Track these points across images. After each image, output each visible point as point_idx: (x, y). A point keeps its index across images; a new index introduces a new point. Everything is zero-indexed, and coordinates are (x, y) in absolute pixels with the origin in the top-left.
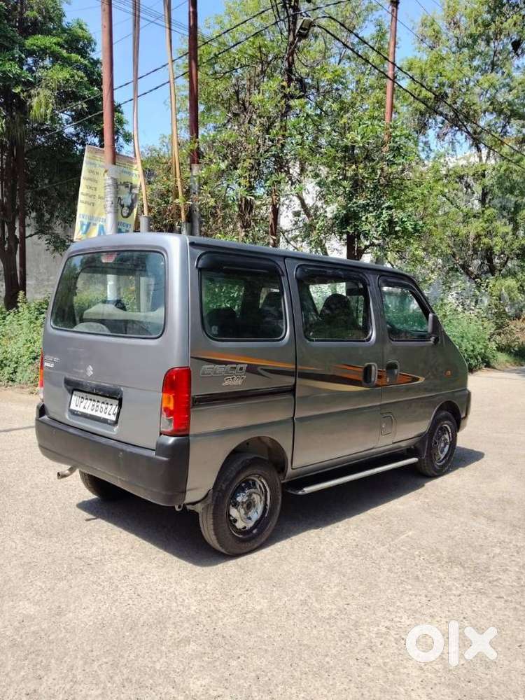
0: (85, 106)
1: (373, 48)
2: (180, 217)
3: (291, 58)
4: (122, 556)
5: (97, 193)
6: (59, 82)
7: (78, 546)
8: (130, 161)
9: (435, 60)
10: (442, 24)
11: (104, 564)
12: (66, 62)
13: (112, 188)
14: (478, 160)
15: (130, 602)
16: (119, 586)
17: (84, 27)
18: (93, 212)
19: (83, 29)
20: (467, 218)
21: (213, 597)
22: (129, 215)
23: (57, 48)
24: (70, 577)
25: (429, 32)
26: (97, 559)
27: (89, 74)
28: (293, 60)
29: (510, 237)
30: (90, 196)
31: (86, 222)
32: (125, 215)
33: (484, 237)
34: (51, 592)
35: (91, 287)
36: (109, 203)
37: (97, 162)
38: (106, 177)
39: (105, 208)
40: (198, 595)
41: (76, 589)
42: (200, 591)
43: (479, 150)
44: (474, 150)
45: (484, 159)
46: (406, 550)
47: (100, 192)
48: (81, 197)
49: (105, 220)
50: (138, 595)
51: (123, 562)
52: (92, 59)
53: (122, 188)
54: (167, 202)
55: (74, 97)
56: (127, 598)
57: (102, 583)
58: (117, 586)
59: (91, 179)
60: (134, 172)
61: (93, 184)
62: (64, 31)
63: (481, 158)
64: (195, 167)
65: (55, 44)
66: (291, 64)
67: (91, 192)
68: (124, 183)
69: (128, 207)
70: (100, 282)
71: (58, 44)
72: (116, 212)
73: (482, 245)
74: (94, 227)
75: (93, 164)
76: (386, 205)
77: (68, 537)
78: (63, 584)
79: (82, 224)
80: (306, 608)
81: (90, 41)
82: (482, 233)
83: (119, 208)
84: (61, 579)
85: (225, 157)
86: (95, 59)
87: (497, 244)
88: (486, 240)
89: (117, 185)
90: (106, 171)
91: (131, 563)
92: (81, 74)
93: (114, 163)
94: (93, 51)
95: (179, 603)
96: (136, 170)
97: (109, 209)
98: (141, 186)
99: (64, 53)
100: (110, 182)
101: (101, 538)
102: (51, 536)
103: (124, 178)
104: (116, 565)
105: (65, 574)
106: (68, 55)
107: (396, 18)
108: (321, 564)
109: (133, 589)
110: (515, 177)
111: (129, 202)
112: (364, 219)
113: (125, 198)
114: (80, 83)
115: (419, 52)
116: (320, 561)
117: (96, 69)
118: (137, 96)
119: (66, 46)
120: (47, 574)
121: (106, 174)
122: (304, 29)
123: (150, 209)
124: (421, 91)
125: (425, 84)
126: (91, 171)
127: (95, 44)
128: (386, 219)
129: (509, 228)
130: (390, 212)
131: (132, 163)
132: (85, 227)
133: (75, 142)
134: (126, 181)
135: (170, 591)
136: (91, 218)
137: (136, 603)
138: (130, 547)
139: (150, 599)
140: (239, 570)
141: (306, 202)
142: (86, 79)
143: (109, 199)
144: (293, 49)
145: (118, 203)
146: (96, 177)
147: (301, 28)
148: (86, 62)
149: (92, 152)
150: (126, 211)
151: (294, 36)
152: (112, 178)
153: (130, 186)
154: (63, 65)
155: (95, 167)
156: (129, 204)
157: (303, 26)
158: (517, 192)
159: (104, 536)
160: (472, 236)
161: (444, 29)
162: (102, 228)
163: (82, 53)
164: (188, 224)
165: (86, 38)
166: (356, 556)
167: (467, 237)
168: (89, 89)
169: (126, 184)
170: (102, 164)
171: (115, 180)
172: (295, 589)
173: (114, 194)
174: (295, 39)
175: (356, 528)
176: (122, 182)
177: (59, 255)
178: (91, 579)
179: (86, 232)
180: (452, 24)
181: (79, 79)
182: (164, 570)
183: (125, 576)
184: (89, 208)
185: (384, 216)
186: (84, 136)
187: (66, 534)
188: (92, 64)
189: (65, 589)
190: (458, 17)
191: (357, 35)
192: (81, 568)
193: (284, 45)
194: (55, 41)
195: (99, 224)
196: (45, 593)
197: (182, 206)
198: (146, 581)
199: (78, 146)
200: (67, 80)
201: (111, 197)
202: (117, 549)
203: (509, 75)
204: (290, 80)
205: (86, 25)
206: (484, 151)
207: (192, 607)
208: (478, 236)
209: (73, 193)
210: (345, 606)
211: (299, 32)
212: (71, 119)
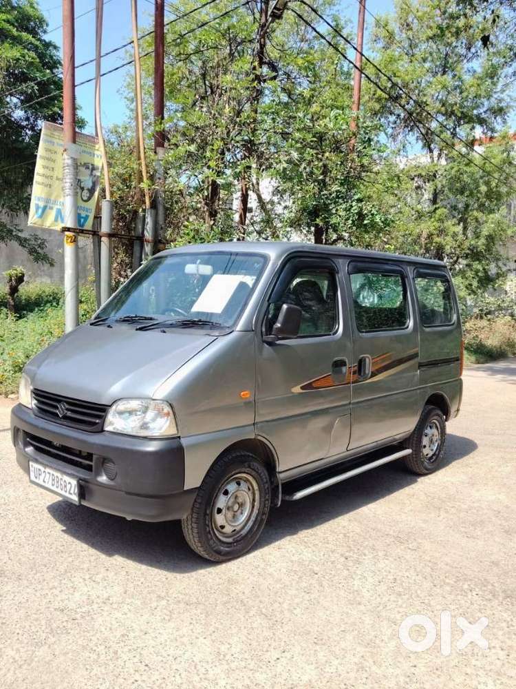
0: (36, 87)
1: (330, 44)
2: (144, 202)
3: (262, 40)
4: (115, 606)
5: (55, 174)
6: (9, 61)
7: (56, 592)
8: (92, 140)
9: (389, 60)
10: (394, 26)
11: (92, 618)
12: (16, 41)
13: (72, 168)
14: (429, 160)
15: (137, 677)
16: (119, 652)
17: (35, 5)
18: (50, 194)
19: (34, 8)
20: (420, 216)
21: (243, 664)
22: (89, 199)
23: (7, 26)
24: (52, 640)
25: (383, 33)
26: (84, 610)
27: (41, 56)
28: (264, 42)
29: (461, 237)
30: (47, 177)
31: (42, 204)
32: (85, 198)
33: (436, 236)
34: (29, 665)
35: (37, 279)
36: (68, 185)
37: (55, 141)
38: (65, 156)
39: (63, 190)
40: (224, 662)
41: (62, 658)
42: (224, 656)
43: (431, 151)
44: (426, 151)
45: (436, 159)
46: (453, 583)
47: (58, 173)
48: (36, 178)
49: (63, 203)
50: (147, 665)
51: (119, 615)
52: (45, 41)
53: (83, 169)
54: (129, 187)
55: (24, 78)
56: (132, 671)
57: (95, 648)
58: (116, 653)
59: (48, 159)
60: (96, 152)
61: (51, 165)
62: (13, 8)
63: (432, 157)
64: (160, 150)
65: (4, 20)
66: (263, 46)
67: (49, 173)
68: (85, 164)
69: (88, 190)
70: (46, 275)
71: (8, 21)
72: (76, 194)
73: (434, 244)
74: (50, 211)
75: (51, 142)
76: (356, 197)
77: (41, 579)
78: (42, 652)
79: (37, 207)
80: (365, 675)
81: (41, 21)
82: (435, 232)
83: (79, 190)
84: (38, 645)
85: (192, 141)
86: (47, 41)
87: (449, 244)
88: (437, 239)
89: (76, 165)
90: (65, 150)
91: (128, 616)
92: (33, 54)
93: (74, 141)
94: (45, 32)
95: (201, 676)
96: (98, 150)
97: (67, 191)
98: (103, 167)
99: (14, 32)
100: (69, 162)
101: (85, 580)
102: (19, 578)
103: (85, 159)
104: (108, 618)
105: (44, 636)
106: (19, 33)
107: (364, 7)
108: (362, 608)
109: (138, 656)
110: (465, 178)
111: (90, 185)
112: (334, 211)
113: (85, 180)
114: (32, 63)
115: (373, 52)
116: (359, 604)
117: (48, 52)
118: (99, 75)
119: (16, 24)
120: (20, 636)
121: (65, 153)
122: (279, 9)
123: (112, 194)
124: (375, 91)
125: (380, 84)
126: (47, 150)
127: (47, 25)
128: (356, 211)
129: (459, 228)
130: (360, 205)
131: (94, 142)
132: (40, 211)
133: (23, 127)
134: (86, 162)
135: (186, 657)
136: (47, 201)
137: (144, 678)
138: (122, 590)
139: (162, 670)
140: (266, 621)
141: (263, 196)
142: (38, 60)
143: (68, 181)
144: (265, 32)
145: (78, 185)
146: (53, 156)
147: (275, 8)
148: (38, 43)
149: (49, 129)
150: (86, 194)
151: (266, 17)
152: (72, 158)
153: (91, 167)
154: (12, 43)
155: (53, 145)
156: (90, 188)
157: (278, 6)
158: (467, 193)
159: (87, 577)
160: (425, 235)
161: (397, 31)
162: (59, 213)
163: (33, 32)
164: (153, 211)
165: (38, 18)
166: (399, 594)
167: (419, 236)
168: (41, 72)
169: (86, 166)
170: (61, 142)
171: (74, 160)
172: (343, 646)
173: (74, 175)
174: (267, 20)
175: (386, 555)
176: (82, 163)
177: (4, 245)
178: (80, 642)
179: (41, 217)
180: (405, 26)
181: (30, 60)
182: (172, 625)
183: (123, 636)
184: (46, 189)
185: (354, 208)
186: (34, 121)
187: (38, 575)
188: (44, 45)
189: (47, 659)
190: (410, 19)
191: (314, 29)
192: (65, 624)
193: (256, 27)
194: (4, 17)
195: (56, 207)
196: (20, 667)
197: (146, 191)
198: (153, 643)
199: (27, 131)
200: (18, 60)
201: (70, 179)
202: (106, 595)
203: (460, 78)
204: (261, 63)
205: (38, 4)
206: (436, 153)
207: (219, 681)
208: (430, 236)
209: (20, 180)
210: (413, 669)
211: (272, 12)
212: (19, 104)
